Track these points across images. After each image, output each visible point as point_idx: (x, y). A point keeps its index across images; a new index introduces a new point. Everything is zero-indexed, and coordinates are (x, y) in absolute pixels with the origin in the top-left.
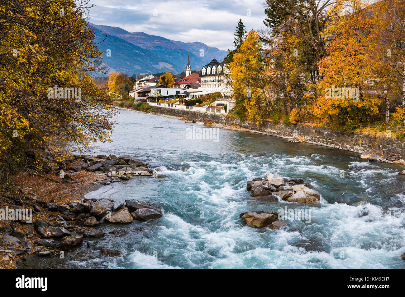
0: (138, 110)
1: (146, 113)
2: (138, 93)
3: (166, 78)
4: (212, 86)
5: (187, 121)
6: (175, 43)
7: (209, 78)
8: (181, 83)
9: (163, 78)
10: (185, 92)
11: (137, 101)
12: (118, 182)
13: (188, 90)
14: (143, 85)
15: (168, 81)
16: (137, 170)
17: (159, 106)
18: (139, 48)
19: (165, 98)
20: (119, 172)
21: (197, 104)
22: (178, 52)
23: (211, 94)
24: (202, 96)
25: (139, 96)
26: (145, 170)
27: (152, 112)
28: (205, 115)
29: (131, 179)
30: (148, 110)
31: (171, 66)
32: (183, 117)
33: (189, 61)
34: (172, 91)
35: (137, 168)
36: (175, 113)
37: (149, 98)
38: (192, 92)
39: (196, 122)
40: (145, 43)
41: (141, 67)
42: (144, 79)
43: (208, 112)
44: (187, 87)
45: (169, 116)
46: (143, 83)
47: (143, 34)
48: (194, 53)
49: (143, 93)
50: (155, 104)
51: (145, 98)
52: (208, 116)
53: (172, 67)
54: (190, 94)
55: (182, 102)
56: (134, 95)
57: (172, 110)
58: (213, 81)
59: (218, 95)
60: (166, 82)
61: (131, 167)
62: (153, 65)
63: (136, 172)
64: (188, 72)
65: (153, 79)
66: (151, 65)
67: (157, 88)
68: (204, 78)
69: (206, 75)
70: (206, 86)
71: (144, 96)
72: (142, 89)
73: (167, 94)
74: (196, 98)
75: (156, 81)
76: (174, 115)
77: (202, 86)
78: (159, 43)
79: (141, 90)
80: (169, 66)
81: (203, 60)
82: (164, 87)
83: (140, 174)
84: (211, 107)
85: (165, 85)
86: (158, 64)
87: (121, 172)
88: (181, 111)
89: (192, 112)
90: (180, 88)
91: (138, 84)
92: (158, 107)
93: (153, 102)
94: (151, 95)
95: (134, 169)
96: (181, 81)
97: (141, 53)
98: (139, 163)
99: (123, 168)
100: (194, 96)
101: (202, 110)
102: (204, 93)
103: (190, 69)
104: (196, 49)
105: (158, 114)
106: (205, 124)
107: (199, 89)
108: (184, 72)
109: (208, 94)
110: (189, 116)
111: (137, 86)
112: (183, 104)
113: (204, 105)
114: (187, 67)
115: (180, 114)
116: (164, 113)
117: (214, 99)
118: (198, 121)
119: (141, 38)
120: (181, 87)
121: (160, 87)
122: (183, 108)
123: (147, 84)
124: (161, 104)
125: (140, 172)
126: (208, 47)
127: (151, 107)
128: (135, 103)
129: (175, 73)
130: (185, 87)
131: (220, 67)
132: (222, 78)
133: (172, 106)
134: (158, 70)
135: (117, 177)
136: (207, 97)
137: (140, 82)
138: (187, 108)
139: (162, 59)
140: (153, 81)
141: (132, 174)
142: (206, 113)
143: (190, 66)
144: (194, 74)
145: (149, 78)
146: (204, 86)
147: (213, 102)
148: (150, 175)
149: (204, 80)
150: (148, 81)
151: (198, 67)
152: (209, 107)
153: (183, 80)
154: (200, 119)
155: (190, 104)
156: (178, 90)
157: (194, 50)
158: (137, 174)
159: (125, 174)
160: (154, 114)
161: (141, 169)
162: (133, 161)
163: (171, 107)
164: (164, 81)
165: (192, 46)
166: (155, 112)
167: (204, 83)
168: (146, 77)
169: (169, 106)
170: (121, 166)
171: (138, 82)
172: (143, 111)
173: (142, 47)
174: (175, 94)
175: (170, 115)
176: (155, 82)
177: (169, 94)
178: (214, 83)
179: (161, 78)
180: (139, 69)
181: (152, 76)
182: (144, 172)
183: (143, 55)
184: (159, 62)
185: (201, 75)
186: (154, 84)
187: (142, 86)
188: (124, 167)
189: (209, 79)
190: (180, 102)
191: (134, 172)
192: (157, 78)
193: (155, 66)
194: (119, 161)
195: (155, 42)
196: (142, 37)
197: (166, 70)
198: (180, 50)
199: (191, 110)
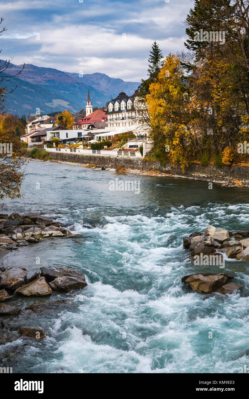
0: (33, 158)
1: (43, 160)
2: (32, 137)
3: (64, 118)
4: (121, 124)
5: (95, 168)
6: (70, 75)
7: (117, 115)
8: (82, 123)
9: (61, 118)
10: (89, 134)
11: (31, 147)
12: (26, 246)
13: (93, 131)
14: (37, 127)
15: (66, 121)
16: (47, 231)
17: (58, 152)
18: (27, 84)
19: (64, 141)
20: (25, 234)
21: (106, 147)
22: (74, 86)
23: (120, 134)
24: (110, 137)
25: (32, 142)
26: (57, 230)
27: (51, 159)
28: (116, 160)
29: (41, 241)
30: (45, 157)
31: (67, 103)
32: (90, 164)
33: (89, 96)
34: (73, 133)
35: (47, 228)
36: (80, 159)
37: (46, 143)
38: (97, 133)
39: (106, 169)
40: (35, 77)
41: (31, 106)
42: (37, 120)
43: (120, 156)
44: (90, 127)
45: (71, 163)
46: (36, 125)
47: (31, 66)
48: (94, 86)
49: (38, 138)
50: (53, 150)
51: (41, 143)
52: (120, 160)
53: (68, 105)
54: (96, 136)
55: (87, 146)
56: (26, 139)
57: (76, 156)
58: (123, 119)
59: (129, 136)
60: (65, 123)
61: (39, 227)
62: (45, 104)
63: (46, 233)
64: (89, 110)
65: (48, 119)
66: (43, 103)
67: (54, 130)
68: (111, 116)
69: (114, 112)
70: (115, 125)
71: (40, 140)
72: (37, 132)
73: (67, 137)
74: (104, 140)
75: (52, 121)
76: (78, 162)
77: (109, 125)
78: (51, 76)
79: (35, 133)
80: (65, 104)
81: (105, 94)
82: (63, 129)
83: (51, 235)
84: (123, 150)
85: (64, 126)
86: (52, 102)
87: (28, 234)
88: (87, 156)
89: (100, 157)
90: (81, 129)
91: (30, 127)
92: (57, 154)
93: (51, 147)
94: (48, 138)
95: (43, 229)
96: (83, 120)
97: (30, 89)
98: (49, 222)
99: (30, 229)
100: (100, 137)
101: (113, 153)
102: (112, 134)
103: (90, 105)
104: (96, 82)
105: (57, 162)
106: (117, 171)
107: (106, 129)
108: (83, 110)
109: (117, 135)
110: (96, 162)
111: (29, 129)
112: (88, 148)
113: (114, 148)
114: (87, 103)
115: (85, 161)
116: (66, 160)
117: (126, 141)
118: (109, 168)
119: (29, 72)
120: (83, 128)
121: (58, 128)
122: (89, 152)
123: (42, 126)
124: (61, 149)
125: (50, 232)
126: (110, 78)
127: (49, 154)
128: (29, 149)
129: (73, 111)
130: (88, 128)
131: (129, 101)
132: (134, 114)
133: (75, 151)
134: (52, 108)
135: (24, 239)
136: (116, 138)
137: (33, 123)
138: (94, 152)
139: (56, 95)
140: (48, 122)
141: (41, 235)
142: (118, 158)
143: (90, 103)
144: (97, 111)
145: (43, 119)
146: (112, 125)
147: (124, 143)
148: (63, 236)
149: (111, 117)
150: (42, 122)
151: (99, 103)
152: (120, 150)
153: (85, 120)
154: (110, 165)
155: (96, 147)
156: (80, 131)
157: (93, 83)
158: (47, 235)
159: (33, 236)
160: (54, 162)
161: (52, 229)
162: (41, 220)
163: (73, 153)
164: (62, 122)
165: (91, 78)
166: (54, 159)
167: (112, 122)
168: (40, 118)
169: (71, 151)
170: (27, 226)
171: (30, 124)
172: (39, 158)
173: (31, 83)
174: (76, 136)
175: (73, 162)
176: (51, 123)
177: (69, 137)
178: (124, 121)
179: (57, 118)
180: (29, 108)
181: (47, 116)
182: (55, 233)
183: (33, 92)
184: (53, 99)
185: (107, 113)
186: (50, 126)
187: (35, 129)
188: (31, 227)
189: (117, 117)
190: (84, 146)
191: (43, 233)
192: (53, 118)
193: (48, 104)
194: (24, 220)
195: (46, 75)
196: (31, 70)
197: (61, 109)
198: (77, 83)
199: (98, 155)
